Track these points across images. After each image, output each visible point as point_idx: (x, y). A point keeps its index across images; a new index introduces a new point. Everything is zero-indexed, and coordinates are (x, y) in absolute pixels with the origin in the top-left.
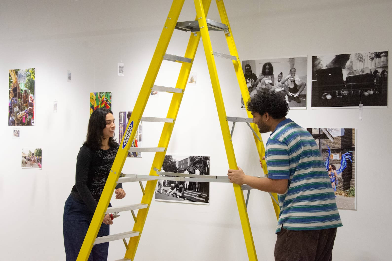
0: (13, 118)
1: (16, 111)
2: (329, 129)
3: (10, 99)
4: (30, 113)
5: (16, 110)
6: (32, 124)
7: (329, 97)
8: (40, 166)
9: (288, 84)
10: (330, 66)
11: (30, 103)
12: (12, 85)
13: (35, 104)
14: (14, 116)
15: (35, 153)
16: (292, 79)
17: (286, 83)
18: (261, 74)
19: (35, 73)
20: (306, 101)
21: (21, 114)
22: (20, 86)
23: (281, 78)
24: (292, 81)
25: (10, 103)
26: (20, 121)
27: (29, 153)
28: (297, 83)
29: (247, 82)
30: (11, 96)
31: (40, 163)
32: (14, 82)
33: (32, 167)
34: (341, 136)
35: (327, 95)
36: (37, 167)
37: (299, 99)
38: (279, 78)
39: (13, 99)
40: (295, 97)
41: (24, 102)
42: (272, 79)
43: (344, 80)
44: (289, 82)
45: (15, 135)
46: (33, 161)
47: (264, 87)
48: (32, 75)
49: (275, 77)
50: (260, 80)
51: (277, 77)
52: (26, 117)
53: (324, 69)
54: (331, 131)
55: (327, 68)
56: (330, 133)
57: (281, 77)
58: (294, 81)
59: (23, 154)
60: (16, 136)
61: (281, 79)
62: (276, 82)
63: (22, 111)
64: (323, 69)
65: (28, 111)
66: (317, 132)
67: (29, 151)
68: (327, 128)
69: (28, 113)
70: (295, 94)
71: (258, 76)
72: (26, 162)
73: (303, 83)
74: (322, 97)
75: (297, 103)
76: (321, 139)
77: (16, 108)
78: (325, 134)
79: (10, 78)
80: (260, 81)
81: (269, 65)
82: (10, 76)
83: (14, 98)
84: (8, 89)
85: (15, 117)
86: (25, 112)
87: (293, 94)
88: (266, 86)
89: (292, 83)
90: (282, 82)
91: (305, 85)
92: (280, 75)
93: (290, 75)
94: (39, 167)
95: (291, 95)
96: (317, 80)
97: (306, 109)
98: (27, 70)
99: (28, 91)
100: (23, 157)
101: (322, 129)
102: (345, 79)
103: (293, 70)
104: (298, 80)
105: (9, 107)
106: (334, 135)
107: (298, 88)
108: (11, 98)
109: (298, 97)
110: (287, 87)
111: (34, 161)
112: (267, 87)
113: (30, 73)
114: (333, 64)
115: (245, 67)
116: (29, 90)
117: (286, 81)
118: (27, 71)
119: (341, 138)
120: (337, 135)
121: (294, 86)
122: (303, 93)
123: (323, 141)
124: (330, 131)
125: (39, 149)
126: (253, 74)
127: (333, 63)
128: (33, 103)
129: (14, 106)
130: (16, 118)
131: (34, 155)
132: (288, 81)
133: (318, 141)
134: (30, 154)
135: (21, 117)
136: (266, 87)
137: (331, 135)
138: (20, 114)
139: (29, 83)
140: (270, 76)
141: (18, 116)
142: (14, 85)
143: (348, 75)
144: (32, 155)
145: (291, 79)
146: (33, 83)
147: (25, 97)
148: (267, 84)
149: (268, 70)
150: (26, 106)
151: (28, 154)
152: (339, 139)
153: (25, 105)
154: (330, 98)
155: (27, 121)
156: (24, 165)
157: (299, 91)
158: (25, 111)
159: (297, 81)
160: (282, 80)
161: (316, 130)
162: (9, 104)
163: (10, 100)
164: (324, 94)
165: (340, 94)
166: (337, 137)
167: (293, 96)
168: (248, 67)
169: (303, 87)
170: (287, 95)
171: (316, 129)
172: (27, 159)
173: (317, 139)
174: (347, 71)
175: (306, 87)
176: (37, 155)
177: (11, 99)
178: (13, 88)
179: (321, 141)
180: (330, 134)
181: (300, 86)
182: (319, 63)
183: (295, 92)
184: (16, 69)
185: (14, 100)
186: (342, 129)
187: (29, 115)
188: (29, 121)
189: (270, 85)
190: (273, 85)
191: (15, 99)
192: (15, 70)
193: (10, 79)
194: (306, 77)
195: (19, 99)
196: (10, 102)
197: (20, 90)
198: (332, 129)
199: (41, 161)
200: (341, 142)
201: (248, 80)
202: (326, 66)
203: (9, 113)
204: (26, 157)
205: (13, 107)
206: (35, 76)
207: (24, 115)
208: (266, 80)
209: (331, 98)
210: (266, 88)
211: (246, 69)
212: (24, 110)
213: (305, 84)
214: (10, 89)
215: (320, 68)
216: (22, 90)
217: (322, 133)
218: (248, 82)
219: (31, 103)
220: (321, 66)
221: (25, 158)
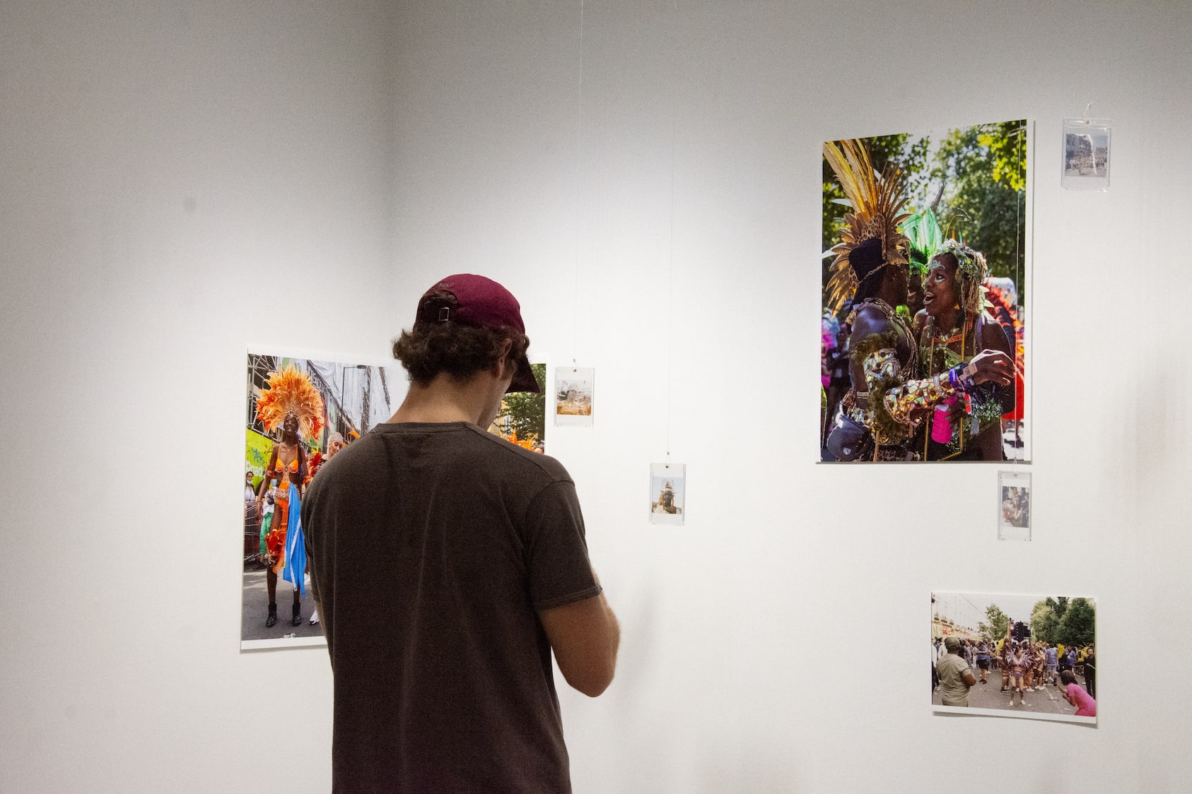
0: (859, 418)
1: (878, 376)
3: (832, 307)
4: (987, 386)
5: (878, 371)
6: (1009, 451)
8: (1083, 707)
11: (986, 327)
12: (841, 225)
13: (1027, 333)
14: (864, 405)
15: (1035, 623)
19: (1028, 148)
21: (921, 394)
22: (905, 229)
25: (833, 328)
26: (911, 434)
27: (988, 624)
30: (836, 294)
31: (1080, 687)
32: (858, 211)
33: (1018, 707)
36: (1054, 711)
39: (855, 307)
41: (936, 323)
45: (1010, 519)
46: (1026, 671)
48: (998, 164)
52: (958, 412)
59: (940, 627)
60: (1014, 525)
63: (921, 374)
65: (973, 377)
67: (991, 611)
69: (970, 390)
72: (968, 672)
77: (878, 359)
79: (832, 187)
82: (829, 174)
83: (858, 299)
84: (818, 256)
85: (872, 414)
86: (950, 383)
94: (1077, 708)
98: (962, 134)
99: (971, 257)
100: (943, 647)
105: (827, 353)
108: (835, 302)
111: (1035, 673)
113: (984, 153)
116: (979, 255)
118: (959, 142)
125: (1070, 602)
128: (1012, 330)
129: (864, 350)
130: (879, 418)
131: (1034, 637)
134: (996, 632)
135: (917, 411)
138: (906, 392)
139: (978, 210)
141: (892, 405)
142: (860, 228)
144: (1013, 633)
146: (1009, 208)
147: (946, 297)
150: (952, 346)
151: (983, 629)
153: (944, 338)
155: (967, 434)
156: (953, 692)
158: (944, 376)
162: (825, 338)
163: (833, 317)
172: (975, 658)
176: (1056, 637)
177: (838, 306)
178: (849, 244)
184: (875, 133)
185: (862, 313)
187: (982, 399)
188: (982, 434)
191: (869, 309)
192: (870, 139)
193: (828, 195)
195: (899, 308)
196: (828, 325)
197: (906, 257)
199: (1090, 676)
203: (826, 389)
204: (963, 643)
205: (853, 356)
206: (1028, 165)
207: (940, 401)
212: (942, 369)
214: (829, 253)
216: (921, 258)
219: (996, 326)
221: (957, 648)
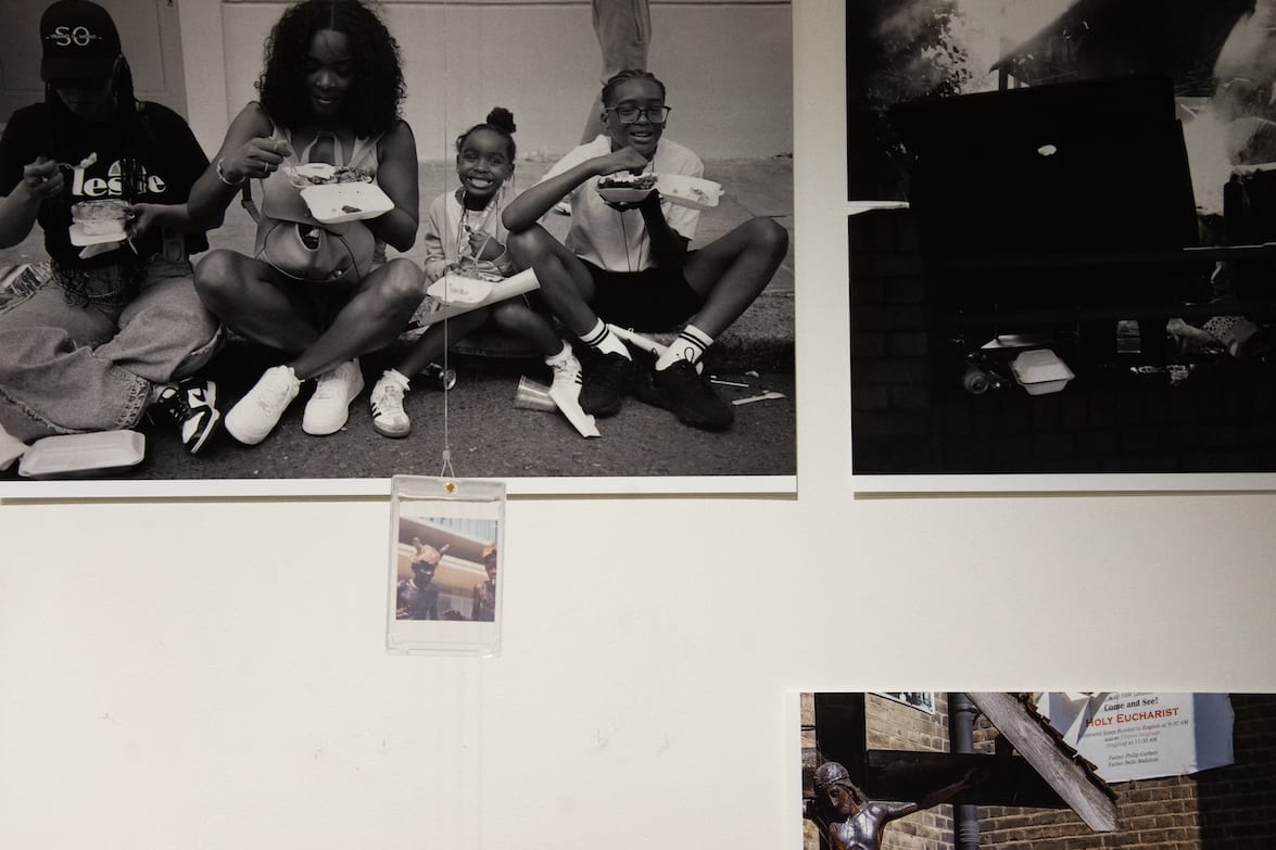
2: (1058, 699)
7: (1044, 372)
9: (582, 236)
10: (1049, 66)
16: (631, 178)
17: (556, 226)
18: (254, 118)
20: (786, 410)
23: (496, 170)
24: (632, 205)
28: (683, 222)
29: (77, 191)
34: (1194, 770)
35: (1021, 356)
37: (711, 392)
38: (468, 165)
40: (661, 366)
42: (395, 172)
43: (1206, 212)
44: (587, 214)
47: (292, 252)
49: (421, 158)
50: (238, 183)
51: (453, 154)
53: (983, 90)
54: (1087, 722)
55: (1011, 85)
56: (1070, 739)
57: (492, 157)
58: (651, 205)
61: (496, 183)
62: (442, 206)
64: (967, 89)
66: (928, 729)
68: (1041, 687)
70: (663, 337)
71: (210, 136)
73: (747, 228)
74: (964, 371)
75: (693, 431)
76: (969, 808)
78: (1021, 749)
80: (240, 196)
81: (340, 28)
87: (644, 341)
88: (311, 243)
89: (626, 228)
90: (512, 217)
91: (782, 248)
92: (486, 141)
93: (602, 145)
95: (623, 351)
96: (906, 204)
97: (793, 496)
101: (983, 704)
102: (1209, 197)
103: (634, 90)
104: (695, 198)
106: (1115, 762)
107: (694, 277)
109: (700, 368)
110: (566, 264)
112: (327, 262)
114: (1073, 50)
115: (47, 26)
117: (557, 198)
119: (1200, 791)
120: (1151, 757)
121: (654, 253)
122: (755, 327)
123: (991, 826)
124: (1073, 719)
126: (152, 107)
127: (1077, 33)
132: (575, 201)
133: (939, 823)
136: (314, 257)
137: (1082, 763)
140: (358, 146)
143: (1242, 157)
145: (611, 184)
148: (322, 226)
149: (342, 82)
152: (1174, 807)
154: (1060, 387)
157: (715, 310)
159: (689, 205)
160: (513, 193)
161: (911, 713)
164: (992, 345)
165: (1159, 348)
166: (1148, 788)
167: (647, 358)
168: (88, 37)
169: (750, 265)
170: (567, 350)
171: (913, 699)
173: (927, 807)
174: (1235, 116)
175: (783, 266)
179: (972, 828)
180: (1068, 752)
181: (724, 259)
182: (931, 33)
183: (669, 326)
186: (1202, 702)
189: (366, 240)
190: (404, 243)
194: (781, 169)
198: (1093, 704)
200: (1203, 834)
201: (79, 174)
202: (1005, 68)
208: (320, 181)
209: (1070, 383)
210: (318, 264)
211: (50, 47)
213: (770, 235)
215: (936, 77)
217: (982, 743)
218: (85, 198)
220: (945, 60)
